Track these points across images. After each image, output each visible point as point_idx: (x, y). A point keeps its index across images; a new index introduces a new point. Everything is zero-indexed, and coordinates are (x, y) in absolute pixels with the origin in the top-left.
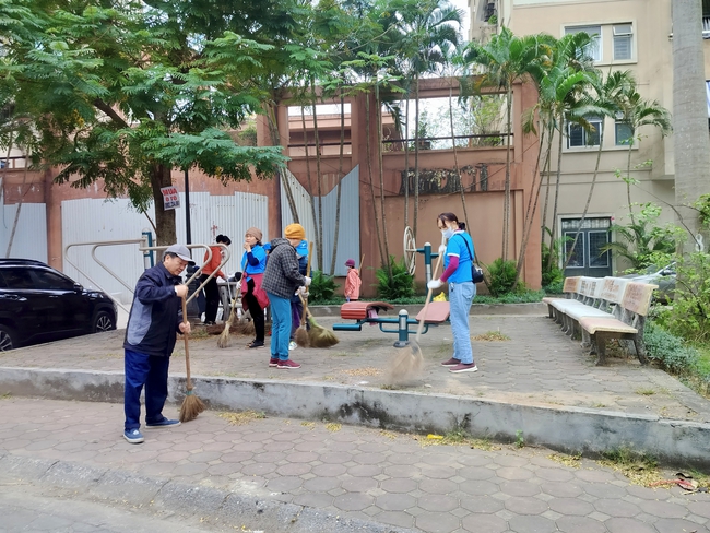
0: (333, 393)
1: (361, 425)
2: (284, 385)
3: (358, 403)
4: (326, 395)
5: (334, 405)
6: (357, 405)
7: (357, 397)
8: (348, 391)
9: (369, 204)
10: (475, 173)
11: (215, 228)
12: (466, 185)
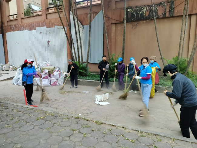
9: (108, 28)
10: (166, 6)
11: (49, 41)
12: (160, 13)
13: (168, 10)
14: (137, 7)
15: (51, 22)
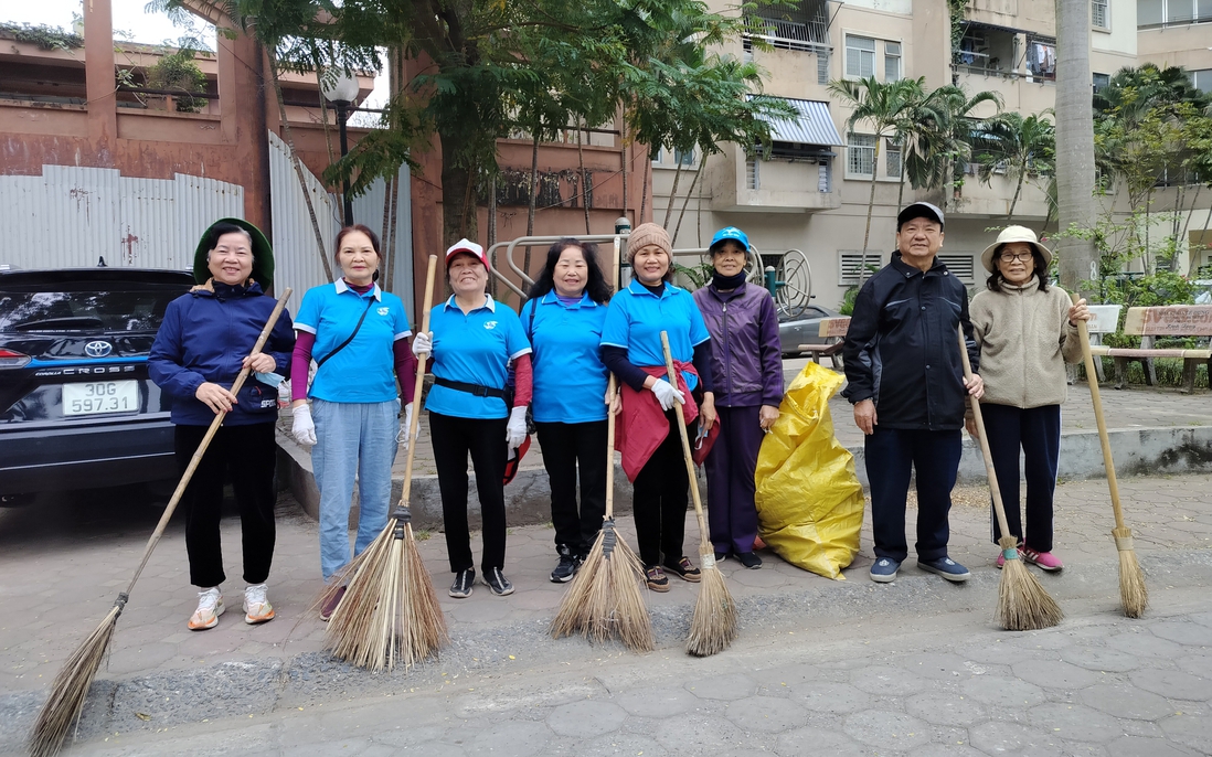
0: (1152, 438)
1: (1189, 472)
2: (1082, 436)
3: (1187, 446)
4: (1142, 441)
5: (1152, 452)
6: (1185, 449)
7: (1185, 438)
8: (1173, 433)
9: (427, 214)
10: (576, 181)
11: (131, 239)
12: (566, 196)
13: (580, 192)
14: (509, 169)
15: (150, 155)
